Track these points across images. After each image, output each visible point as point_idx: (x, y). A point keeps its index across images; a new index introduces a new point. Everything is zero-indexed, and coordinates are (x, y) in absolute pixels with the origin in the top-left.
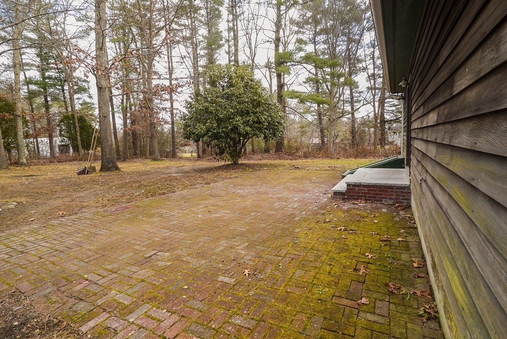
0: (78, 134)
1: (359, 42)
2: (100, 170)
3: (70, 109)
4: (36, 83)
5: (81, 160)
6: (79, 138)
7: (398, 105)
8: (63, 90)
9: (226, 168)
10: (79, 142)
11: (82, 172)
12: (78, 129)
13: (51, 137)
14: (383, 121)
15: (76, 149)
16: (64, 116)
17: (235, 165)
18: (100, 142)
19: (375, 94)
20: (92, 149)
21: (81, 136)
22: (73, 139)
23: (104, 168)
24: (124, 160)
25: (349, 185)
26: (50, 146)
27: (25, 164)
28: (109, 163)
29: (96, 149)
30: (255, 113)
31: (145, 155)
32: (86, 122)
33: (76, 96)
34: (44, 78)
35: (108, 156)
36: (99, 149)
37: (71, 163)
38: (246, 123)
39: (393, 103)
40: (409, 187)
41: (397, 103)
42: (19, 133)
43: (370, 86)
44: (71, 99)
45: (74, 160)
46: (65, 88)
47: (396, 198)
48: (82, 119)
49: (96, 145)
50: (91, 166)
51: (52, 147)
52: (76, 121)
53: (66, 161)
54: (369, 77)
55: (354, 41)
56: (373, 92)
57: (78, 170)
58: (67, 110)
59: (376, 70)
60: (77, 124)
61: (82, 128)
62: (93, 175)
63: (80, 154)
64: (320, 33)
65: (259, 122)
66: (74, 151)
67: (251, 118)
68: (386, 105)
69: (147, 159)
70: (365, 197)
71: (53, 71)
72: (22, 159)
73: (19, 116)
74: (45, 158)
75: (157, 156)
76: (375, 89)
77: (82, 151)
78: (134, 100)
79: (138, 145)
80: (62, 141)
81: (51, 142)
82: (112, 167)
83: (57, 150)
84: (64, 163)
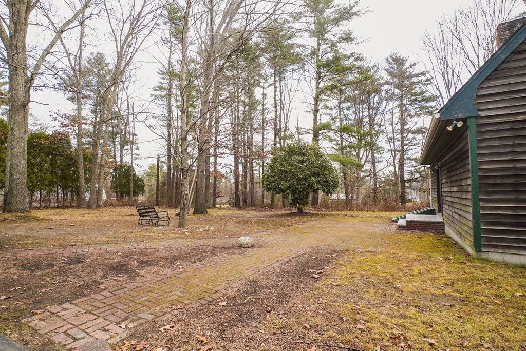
0: (132, 182)
1: (377, 109)
2: (194, 213)
6: (132, 185)
7: (416, 166)
9: (296, 214)
10: (132, 190)
12: (132, 178)
14: (403, 181)
17: (300, 213)
19: (395, 155)
23: (198, 212)
25: (407, 221)
28: (202, 207)
30: (323, 175)
35: (202, 202)
38: (318, 182)
39: (411, 164)
40: (443, 223)
41: (415, 165)
43: (390, 149)
45: (125, 205)
47: (437, 229)
53: (118, 206)
54: (388, 140)
55: (373, 108)
56: (393, 154)
59: (395, 134)
60: (132, 173)
63: (132, 200)
64: (344, 102)
65: (326, 181)
67: (322, 179)
68: (405, 165)
70: (418, 228)
72: (100, 202)
76: (395, 151)
82: (204, 211)
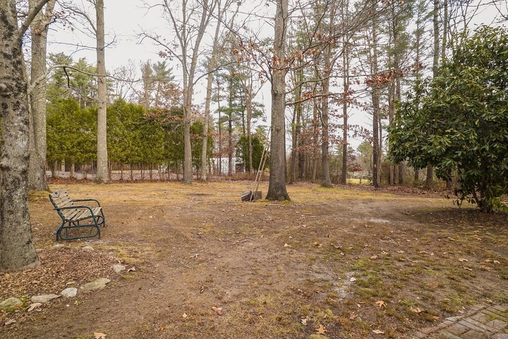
0: (251, 154)
2: (267, 198)
3: (246, 132)
4: (225, 111)
5: (251, 180)
6: (251, 158)
8: (243, 115)
10: (251, 163)
11: (247, 198)
12: (251, 150)
13: (230, 157)
15: (248, 169)
16: (242, 138)
18: (269, 162)
20: (261, 169)
21: (253, 156)
22: (246, 159)
23: (271, 196)
24: (291, 183)
26: (229, 164)
27: (205, 181)
28: (277, 188)
29: (264, 169)
31: (311, 178)
32: (258, 143)
33: (253, 120)
34: (231, 105)
35: (277, 181)
36: (267, 169)
37: (242, 182)
42: (203, 151)
44: (249, 122)
45: (245, 179)
46: (245, 113)
48: (255, 141)
49: (265, 166)
50: (256, 190)
51: (230, 166)
52: (250, 141)
53: (238, 180)
57: (243, 194)
58: (244, 132)
60: (250, 145)
61: (255, 149)
62: (257, 203)
63: (251, 173)
66: (246, 170)
69: (313, 183)
71: (238, 99)
72: (203, 175)
73: (205, 136)
74: (224, 175)
75: (328, 181)
77: (253, 171)
78: (303, 121)
79: (304, 168)
80: (237, 161)
81: (230, 160)
82: (280, 196)
83: (234, 168)
84: (236, 182)
